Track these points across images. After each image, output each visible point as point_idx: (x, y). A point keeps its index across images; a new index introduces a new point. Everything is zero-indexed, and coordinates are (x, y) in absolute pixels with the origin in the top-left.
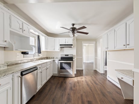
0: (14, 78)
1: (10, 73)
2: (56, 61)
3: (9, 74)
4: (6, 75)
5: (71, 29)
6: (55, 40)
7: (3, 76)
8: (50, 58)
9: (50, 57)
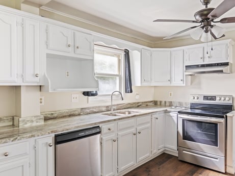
0: (37, 147)
1: (25, 136)
2: (171, 114)
3: (23, 138)
4: (19, 140)
5: (198, 18)
6: (171, 54)
7: (12, 141)
8: (163, 103)
9: (163, 100)
